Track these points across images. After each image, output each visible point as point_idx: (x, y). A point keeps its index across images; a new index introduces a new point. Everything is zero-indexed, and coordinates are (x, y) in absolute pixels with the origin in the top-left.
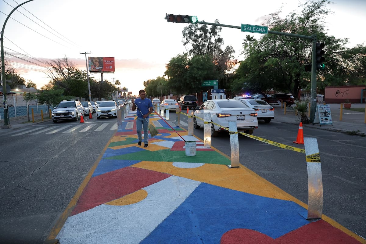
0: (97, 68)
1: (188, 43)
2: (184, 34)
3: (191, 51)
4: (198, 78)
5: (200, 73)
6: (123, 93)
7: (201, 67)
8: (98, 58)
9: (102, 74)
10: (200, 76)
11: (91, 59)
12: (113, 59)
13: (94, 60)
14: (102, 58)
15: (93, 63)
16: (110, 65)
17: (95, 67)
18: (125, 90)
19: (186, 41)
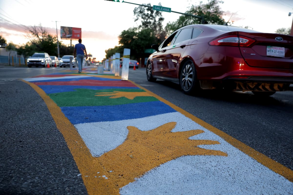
0: (67, 36)
1: (138, 20)
2: (135, 13)
3: (140, 26)
4: (141, 46)
5: (143, 42)
6: (89, 58)
7: (144, 38)
8: (69, 28)
9: (71, 40)
10: (143, 44)
11: (63, 28)
12: (80, 29)
13: (65, 29)
14: (72, 28)
15: (65, 32)
16: (77, 34)
17: (66, 34)
18: (90, 55)
19: (136, 18)
